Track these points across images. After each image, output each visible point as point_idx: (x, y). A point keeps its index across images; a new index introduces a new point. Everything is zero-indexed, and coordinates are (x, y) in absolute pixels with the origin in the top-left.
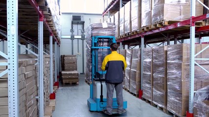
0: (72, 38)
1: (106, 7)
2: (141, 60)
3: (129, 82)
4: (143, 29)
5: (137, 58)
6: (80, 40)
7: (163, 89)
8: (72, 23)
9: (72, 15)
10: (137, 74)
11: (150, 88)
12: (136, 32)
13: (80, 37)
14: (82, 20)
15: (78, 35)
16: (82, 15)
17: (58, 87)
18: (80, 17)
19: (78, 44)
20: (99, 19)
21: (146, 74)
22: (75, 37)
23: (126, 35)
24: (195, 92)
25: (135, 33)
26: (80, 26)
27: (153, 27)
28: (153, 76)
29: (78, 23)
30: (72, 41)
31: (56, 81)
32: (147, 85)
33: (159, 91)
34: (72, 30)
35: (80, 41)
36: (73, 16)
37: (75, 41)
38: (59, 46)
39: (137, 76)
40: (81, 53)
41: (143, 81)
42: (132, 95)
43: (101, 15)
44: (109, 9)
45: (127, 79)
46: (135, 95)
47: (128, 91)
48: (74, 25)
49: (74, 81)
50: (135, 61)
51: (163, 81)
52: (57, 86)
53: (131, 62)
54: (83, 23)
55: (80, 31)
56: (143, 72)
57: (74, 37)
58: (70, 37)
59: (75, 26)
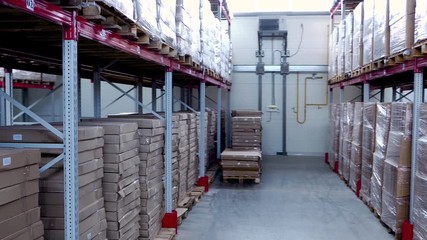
0: (260, 71)
2: (411, 136)
3: (381, 194)
4: (419, 49)
5: (402, 129)
6: (277, 76)
8: (260, 37)
9: (258, 18)
10: (400, 176)
12: (401, 56)
13: (278, 68)
14: (281, 28)
15: (273, 64)
16: (280, 18)
17: (206, 190)
18: (276, 21)
19: (273, 84)
22: (267, 68)
25: (398, 60)
26: (278, 44)
29: (273, 37)
30: (260, 78)
31: (202, 174)
34: (260, 54)
35: (279, 78)
36: (261, 21)
37: (266, 78)
38: (229, 90)
40: (279, 105)
41: (415, 198)
42: (385, 232)
43: (329, 14)
45: (377, 184)
46: (392, 233)
47: (379, 217)
48: (263, 42)
49: (248, 175)
50: (397, 137)
52: (203, 188)
53: (386, 138)
54: (284, 36)
55: (277, 55)
56: (415, 174)
57: (263, 68)
58: (254, 68)
59: (267, 44)
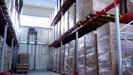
0: (28, 43)
1: (52, 21)
3: (67, 68)
4: (78, 24)
5: (73, 47)
7: (95, 65)
8: (29, 33)
10: (73, 59)
11: (84, 67)
12: (72, 28)
13: (34, 43)
14: (35, 31)
15: (32, 41)
16: (35, 28)
19: (32, 48)
20: (48, 32)
21: (80, 57)
22: (30, 43)
23: (65, 34)
24: (123, 60)
25: (71, 30)
26: (34, 36)
27: (85, 19)
28: (86, 57)
29: (33, 34)
30: (28, 45)
32: (82, 66)
33: (91, 67)
34: (28, 38)
35: (34, 46)
36: (29, 28)
37: (30, 46)
38: (18, 48)
39: (73, 61)
41: (78, 63)
43: (49, 28)
44: (54, 22)
45: (66, 66)
48: (30, 35)
50: (72, 50)
51: (94, 58)
52: (10, 73)
53: (69, 52)
54: (36, 33)
55: (34, 39)
56: (78, 57)
58: (26, 42)
